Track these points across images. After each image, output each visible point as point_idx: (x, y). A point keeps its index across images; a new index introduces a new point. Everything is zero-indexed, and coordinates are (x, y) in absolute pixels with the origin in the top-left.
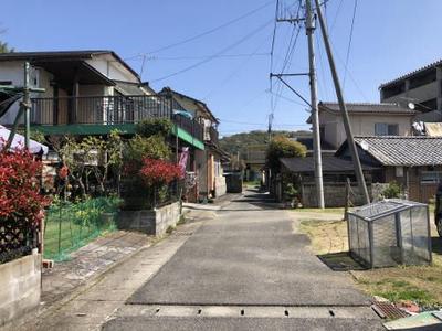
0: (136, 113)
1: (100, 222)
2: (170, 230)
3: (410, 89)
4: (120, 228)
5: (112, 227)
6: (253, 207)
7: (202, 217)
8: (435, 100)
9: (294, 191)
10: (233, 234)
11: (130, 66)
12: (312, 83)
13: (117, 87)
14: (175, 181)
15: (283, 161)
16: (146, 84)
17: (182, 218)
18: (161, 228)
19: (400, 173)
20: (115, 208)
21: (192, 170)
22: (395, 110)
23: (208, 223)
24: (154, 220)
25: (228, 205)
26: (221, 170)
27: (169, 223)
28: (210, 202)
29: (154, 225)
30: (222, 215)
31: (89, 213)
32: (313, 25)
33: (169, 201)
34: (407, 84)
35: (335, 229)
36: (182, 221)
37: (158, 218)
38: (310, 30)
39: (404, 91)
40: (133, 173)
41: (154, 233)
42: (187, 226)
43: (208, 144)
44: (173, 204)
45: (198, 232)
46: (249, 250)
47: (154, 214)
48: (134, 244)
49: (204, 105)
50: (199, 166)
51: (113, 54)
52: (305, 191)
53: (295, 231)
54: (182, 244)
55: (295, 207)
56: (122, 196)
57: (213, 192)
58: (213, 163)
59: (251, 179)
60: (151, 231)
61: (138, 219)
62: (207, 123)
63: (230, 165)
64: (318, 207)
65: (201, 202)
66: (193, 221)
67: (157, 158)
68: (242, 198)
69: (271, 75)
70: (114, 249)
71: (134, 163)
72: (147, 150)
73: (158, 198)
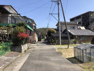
0: (17, 21)
1: (6, 49)
2: (25, 51)
3: (76, 20)
4: (12, 51)
5: (10, 50)
6: (45, 44)
7: (33, 47)
8: (81, 22)
9: (53, 41)
10: (42, 52)
11: (15, 10)
12: (59, 16)
13: (12, 15)
14: (27, 38)
15: (52, 34)
16: (19, 14)
17: (28, 47)
18: (23, 51)
19: (77, 37)
20: (10, 45)
21: (30, 36)
22: (74, 23)
23: (35, 49)
24: (21, 49)
25: (39, 44)
26: (37, 36)
27: (25, 49)
28: (34, 43)
29: (21, 50)
30: (38, 47)
31: (3, 47)
32: (59, 3)
33: (25, 43)
34: (75, 19)
35: (67, 50)
36: (28, 48)
37: (22, 48)
38: (58, 4)
39: (75, 20)
40: (16, 36)
41: (21, 52)
42: (30, 50)
43: (34, 30)
44: (26, 44)
45: (33, 51)
46: (48, 57)
47: (21, 47)
48: (16, 56)
49: (33, 20)
50: (32, 35)
51: (11, 6)
52: (56, 41)
53: (57, 51)
54: (29, 55)
55: (54, 45)
56: (13, 42)
57: (35, 41)
58: (35, 34)
59: (43, 38)
60: (20, 52)
61: (17, 48)
62: (34, 25)
63: (39, 35)
64: (60, 45)
65: (32, 43)
66: (31, 48)
67: (23, 32)
68: (41, 42)
69: (50, 14)
70: (10, 58)
71: (16, 33)
72: (20, 30)
73: (22, 43)
